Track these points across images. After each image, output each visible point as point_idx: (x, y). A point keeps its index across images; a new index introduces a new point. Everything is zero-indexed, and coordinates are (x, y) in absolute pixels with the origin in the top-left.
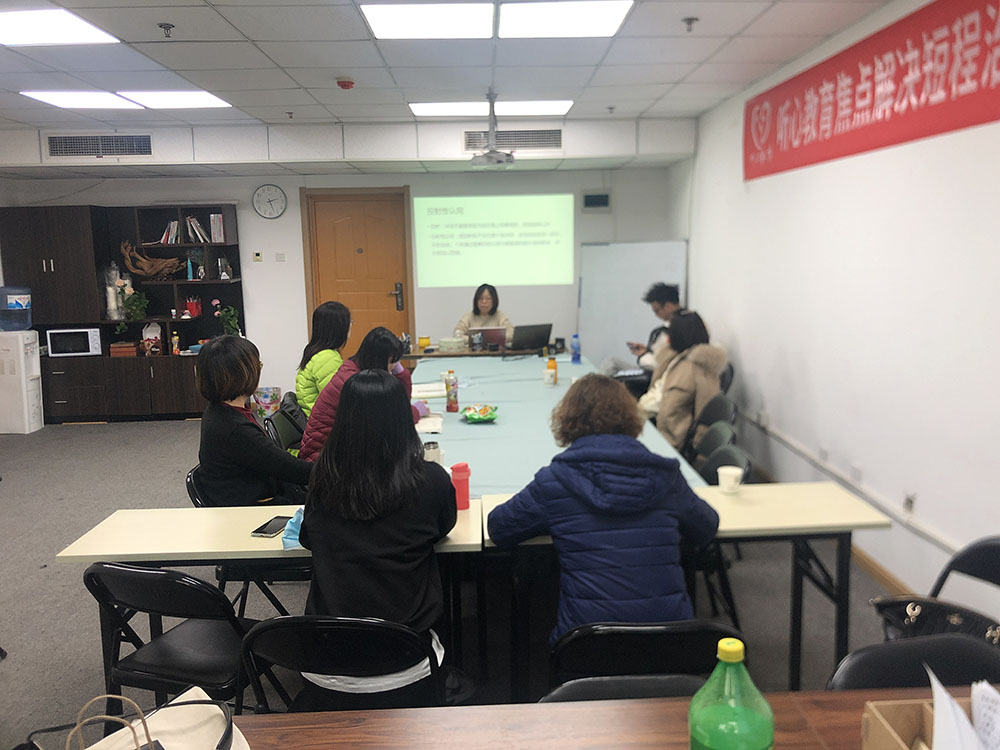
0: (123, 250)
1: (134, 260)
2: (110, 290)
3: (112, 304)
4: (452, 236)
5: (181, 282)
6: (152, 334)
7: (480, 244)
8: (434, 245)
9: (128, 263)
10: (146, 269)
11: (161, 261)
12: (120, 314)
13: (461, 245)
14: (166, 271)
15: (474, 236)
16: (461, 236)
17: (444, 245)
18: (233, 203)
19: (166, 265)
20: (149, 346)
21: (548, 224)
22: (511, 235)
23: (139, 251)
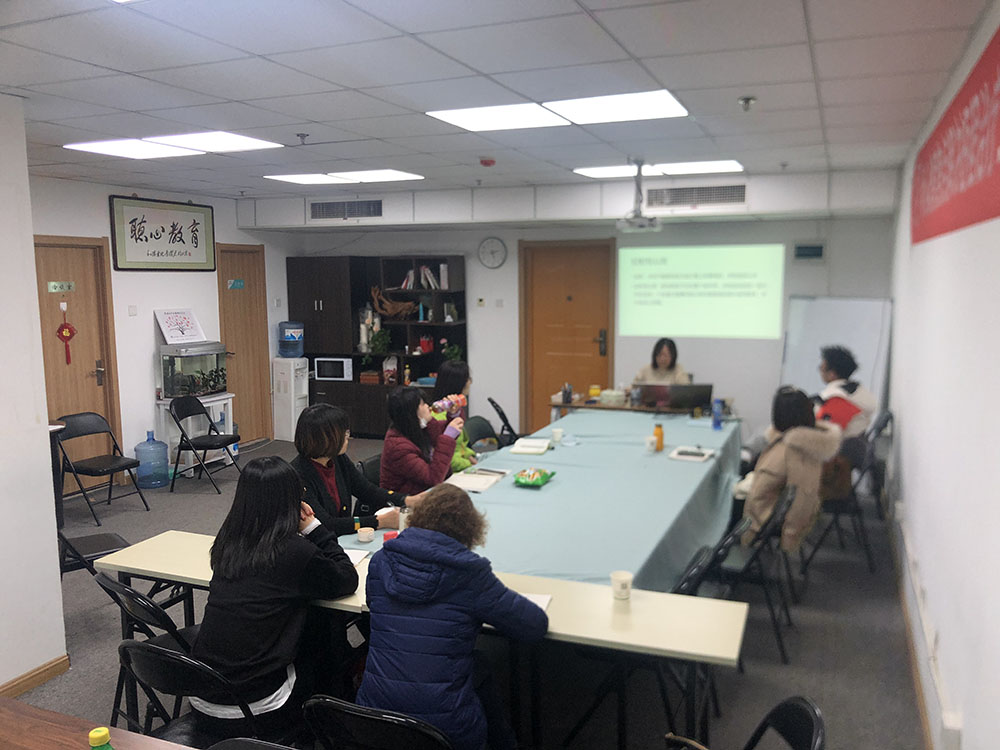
0: (373, 293)
1: (381, 303)
2: (363, 327)
3: (364, 339)
4: (654, 286)
5: (413, 323)
6: (390, 366)
7: (682, 294)
8: (636, 295)
9: (376, 304)
10: (389, 310)
11: (400, 304)
12: (368, 347)
13: (663, 295)
14: (404, 312)
15: (677, 286)
16: (663, 286)
17: (646, 295)
18: (461, 254)
19: (404, 307)
20: (387, 376)
21: (755, 276)
22: (715, 285)
23: (385, 296)
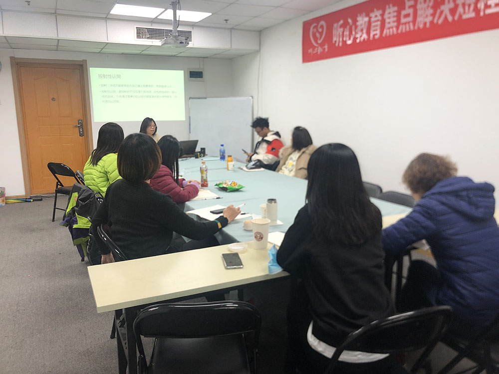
4: (114, 92)
7: (131, 96)
8: (103, 96)
13: (120, 97)
15: (128, 92)
16: (120, 92)
17: (109, 97)
21: (170, 86)
22: (150, 92)
